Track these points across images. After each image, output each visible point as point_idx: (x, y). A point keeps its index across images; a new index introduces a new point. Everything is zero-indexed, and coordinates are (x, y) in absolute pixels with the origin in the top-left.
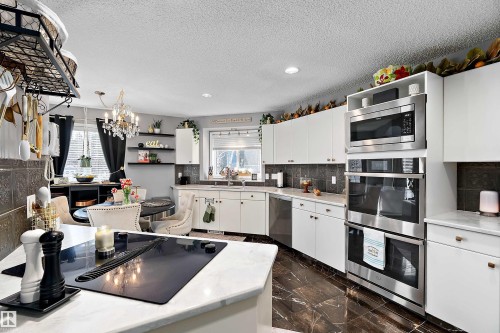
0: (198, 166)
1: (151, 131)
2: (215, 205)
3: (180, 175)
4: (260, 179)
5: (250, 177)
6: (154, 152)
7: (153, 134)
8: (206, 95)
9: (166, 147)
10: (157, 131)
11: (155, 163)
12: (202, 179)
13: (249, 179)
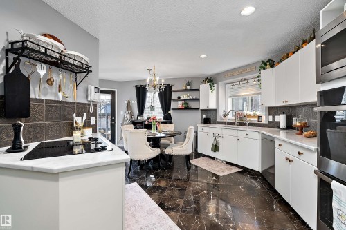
0: (215, 110)
1: (184, 88)
2: (219, 139)
3: (204, 117)
4: (264, 121)
5: (257, 119)
6: (187, 102)
7: (186, 90)
8: (203, 56)
9: (194, 98)
10: (188, 88)
11: (187, 108)
12: (218, 120)
13: (255, 120)
